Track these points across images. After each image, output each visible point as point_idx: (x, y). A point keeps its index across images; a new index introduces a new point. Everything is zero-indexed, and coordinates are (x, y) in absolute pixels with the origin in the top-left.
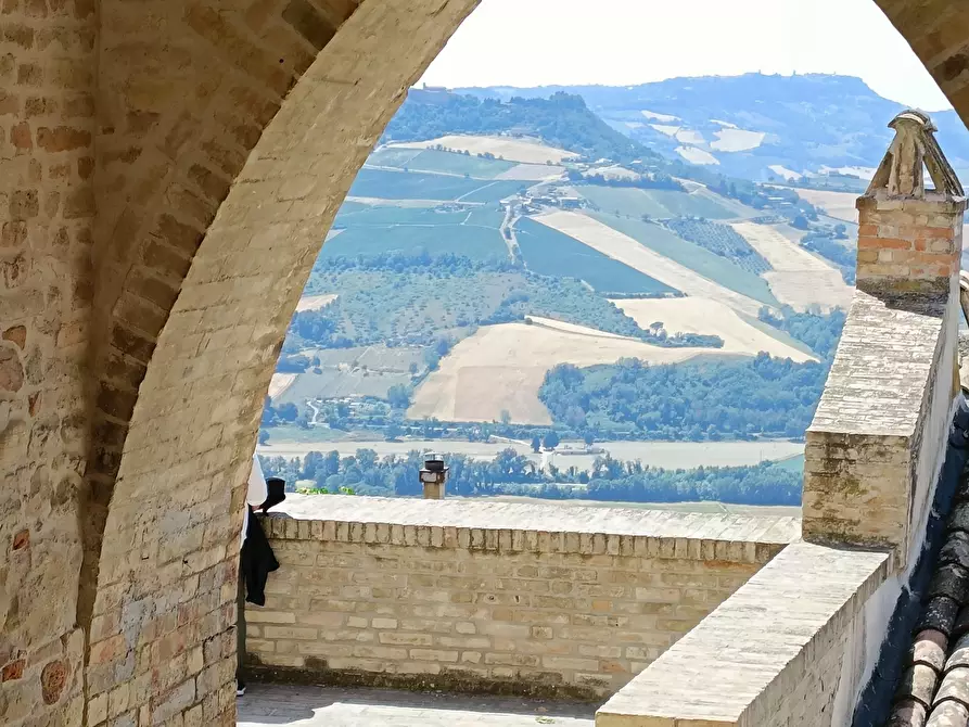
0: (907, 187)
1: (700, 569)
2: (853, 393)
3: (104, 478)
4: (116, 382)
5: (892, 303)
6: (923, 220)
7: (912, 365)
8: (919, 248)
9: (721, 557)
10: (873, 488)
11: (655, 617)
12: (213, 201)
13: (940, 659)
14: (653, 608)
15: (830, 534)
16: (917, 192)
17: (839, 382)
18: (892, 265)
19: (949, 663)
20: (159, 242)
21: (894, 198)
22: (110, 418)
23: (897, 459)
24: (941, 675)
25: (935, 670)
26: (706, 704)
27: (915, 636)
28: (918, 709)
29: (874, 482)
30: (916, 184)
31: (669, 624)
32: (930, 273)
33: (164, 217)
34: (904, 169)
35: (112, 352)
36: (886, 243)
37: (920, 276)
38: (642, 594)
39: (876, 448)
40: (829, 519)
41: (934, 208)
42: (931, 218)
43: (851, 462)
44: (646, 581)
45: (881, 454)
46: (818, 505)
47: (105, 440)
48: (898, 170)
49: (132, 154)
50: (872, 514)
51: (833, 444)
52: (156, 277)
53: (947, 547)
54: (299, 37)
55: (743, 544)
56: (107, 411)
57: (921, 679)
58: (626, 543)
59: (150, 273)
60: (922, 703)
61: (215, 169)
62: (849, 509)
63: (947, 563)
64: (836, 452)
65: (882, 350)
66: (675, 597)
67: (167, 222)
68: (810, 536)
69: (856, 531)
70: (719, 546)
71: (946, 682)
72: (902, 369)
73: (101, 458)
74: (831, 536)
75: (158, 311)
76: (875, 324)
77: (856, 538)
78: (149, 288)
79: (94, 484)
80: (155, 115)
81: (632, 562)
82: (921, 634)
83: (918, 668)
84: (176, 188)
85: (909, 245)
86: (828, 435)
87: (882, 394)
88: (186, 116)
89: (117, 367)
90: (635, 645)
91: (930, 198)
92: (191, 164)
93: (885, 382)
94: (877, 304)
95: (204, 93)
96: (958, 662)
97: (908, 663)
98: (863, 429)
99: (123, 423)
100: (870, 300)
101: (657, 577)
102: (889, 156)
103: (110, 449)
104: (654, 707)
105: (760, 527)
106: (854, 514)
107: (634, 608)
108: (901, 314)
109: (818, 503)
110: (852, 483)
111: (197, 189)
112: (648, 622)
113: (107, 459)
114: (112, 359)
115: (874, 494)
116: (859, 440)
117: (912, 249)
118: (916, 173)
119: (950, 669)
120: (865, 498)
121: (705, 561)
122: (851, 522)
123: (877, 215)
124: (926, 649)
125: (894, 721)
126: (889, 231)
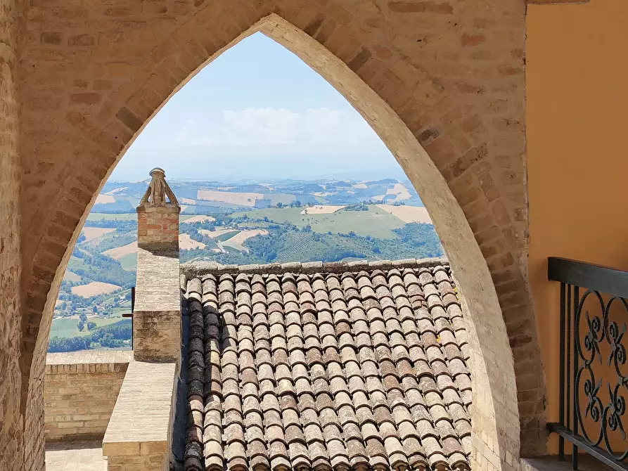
0: (158, 202)
1: (88, 377)
2: (149, 293)
3: (30, 340)
4: (35, 293)
5: (155, 253)
6: (166, 216)
7: (171, 279)
8: (165, 228)
9: (99, 370)
10: (165, 335)
11: (68, 401)
12: (83, 204)
13: (202, 407)
14: (67, 397)
15: (147, 356)
16: (162, 204)
17: (141, 289)
18: (153, 236)
19: (206, 409)
20: (57, 225)
21: (153, 206)
22: (32, 310)
23: (175, 321)
24: (204, 415)
25: (201, 412)
26: (149, 434)
27: (188, 399)
28: (199, 431)
29: (165, 332)
30: (162, 200)
31: (75, 404)
32: (170, 239)
33: (58, 213)
34: (156, 193)
35: (33, 279)
36: (150, 227)
37: (167, 241)
38: (62, 391)
39: (165, 317)
40: (146, 350)
41: (171, 210)
42: (169, 215)
43: (155, 324)
44: (63, 385)
45: (168, 319)
46: (141, 344)
47: (30, 321)
48: (154, 194)
49: (41, 183)
50: (165, 346)
51: (146, 316)
52: (56, 242)
53: (193, 359)
54: (124, 126)
55: (108, 365)
56: (31, 307)
57: (197, 417)
58: (54, 368)
59: (52, 239)
60: (200, 427)
61: (83, 188)
62: (154, 345)
63: (194, 366)
64: (148, 320)
65: (157, 274)
66: (77, 391)
67: (60, 215)
68: (138, 358)
69: (159, 354)
70: (97, 366)
71: (207, 417)
72: (168, 281)
73: (28, 330)
74: (147, 357)
75: (56, 258)
76: (150, 263)
77: (158, 357)
78: (51, 247)
79: (25, 343)
80: (52, 164)
81: (57, 377)
82: (191, 397)
83: (193, 412)
84: (64, 198)
85: (160, 227)
86: (144, 312)
87: (161, 293)
88: (68, 164)
89: (36, 285)
90: (59, 415)
91: (168, 206)
92: (71, 187)
93: (161, 287)
94: (149, 254)
95: (77, 154)
96: (211, 408)
97: (189, 411)
98: (158, 309)
99: (39, 313)
100: (145, 252)
101: (69, 382)
102: (150, 188)
103: (33, 326)
104: (126, 438)
105: (111, 356)
106: (156, 347)
107: (58, 398)
108: (161, 258)
109: (141, 343)
110: (156, 333)
111: (75, 199)
112: (66, 404)
113: (31, 331)
114: (33, 282)
115: (165, 337)
116: (158, 314)
117: (162, 229)
118: (162, 196)
119: (207, 412)
120: (162, 339)
121: (91, 374)
122: (156, 350)
123: (146, 215)
124: (195, 404)
125: (190, 437)
126: (151, 221)
